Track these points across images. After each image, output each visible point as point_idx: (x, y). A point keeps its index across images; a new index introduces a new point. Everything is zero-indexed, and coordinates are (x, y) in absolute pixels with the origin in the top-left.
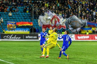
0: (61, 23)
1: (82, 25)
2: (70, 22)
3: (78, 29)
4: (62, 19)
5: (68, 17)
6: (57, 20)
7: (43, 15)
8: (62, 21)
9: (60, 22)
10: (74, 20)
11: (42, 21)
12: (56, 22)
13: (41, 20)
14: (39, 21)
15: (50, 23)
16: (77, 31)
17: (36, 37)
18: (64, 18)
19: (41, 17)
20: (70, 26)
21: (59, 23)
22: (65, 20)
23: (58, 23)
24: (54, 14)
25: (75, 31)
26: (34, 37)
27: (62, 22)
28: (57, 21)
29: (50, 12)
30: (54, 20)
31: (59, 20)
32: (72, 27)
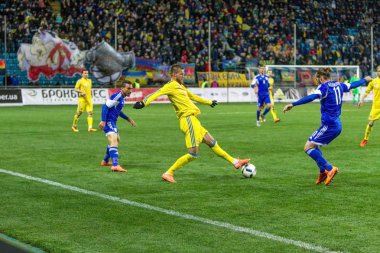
0: (74, 62)
1: (124, 65)
2: (96, 59)
3: (116, 76)
4: (77, 51)
5: (89, 46)
6: (64, 54)
8: (77, 55)
9: (72, 58)
10: (106, 53)
11: (28, 56)
12: (61, 59)
13: (24, 55)
14: (20, 57)
15: (49, 61)
16: (111, 81)
17: (16, 97)
18: (81, 49)
19: (24, 47)
20: (95, 68)
21: (70, 61)
22: (83, 54)
24: (57, 40)
25: (107, 80)
26: (12, 97)
27: (77, 59)
28: (64, 58)
29: (48, 36)
30: (57, 55)
31: (68, 55)
32: (100, 70)
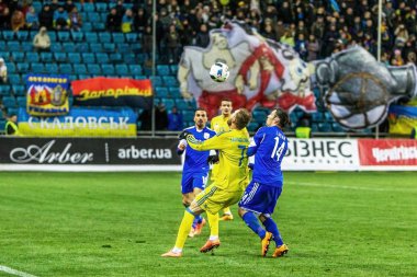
0: (291, 85)
1: (394, 92)
2: (338, 78)
3: (376, 114)
4: (297, 62)
5: (323, 53)
6: (269, 67)
7: (204, 42)
8: (297, 74)
9: (285, 75)
10: (357, 67)
12: (264, 77)
13: (191, 70)
14: (182, 72)
16: (367, 123)
17: (168, 154)
18: (305, 57)
20: (334, 97)
21: (282, 81)
22: (309, 69)
23: (274, 82)
24: (256, 39)
25: (359, 120)
26: (160, 154)
27: (297, 77)
28: (269, 76)
29: (238, 31)
30: (255, 70)
31: (279, 69)
32: (344, 102)
